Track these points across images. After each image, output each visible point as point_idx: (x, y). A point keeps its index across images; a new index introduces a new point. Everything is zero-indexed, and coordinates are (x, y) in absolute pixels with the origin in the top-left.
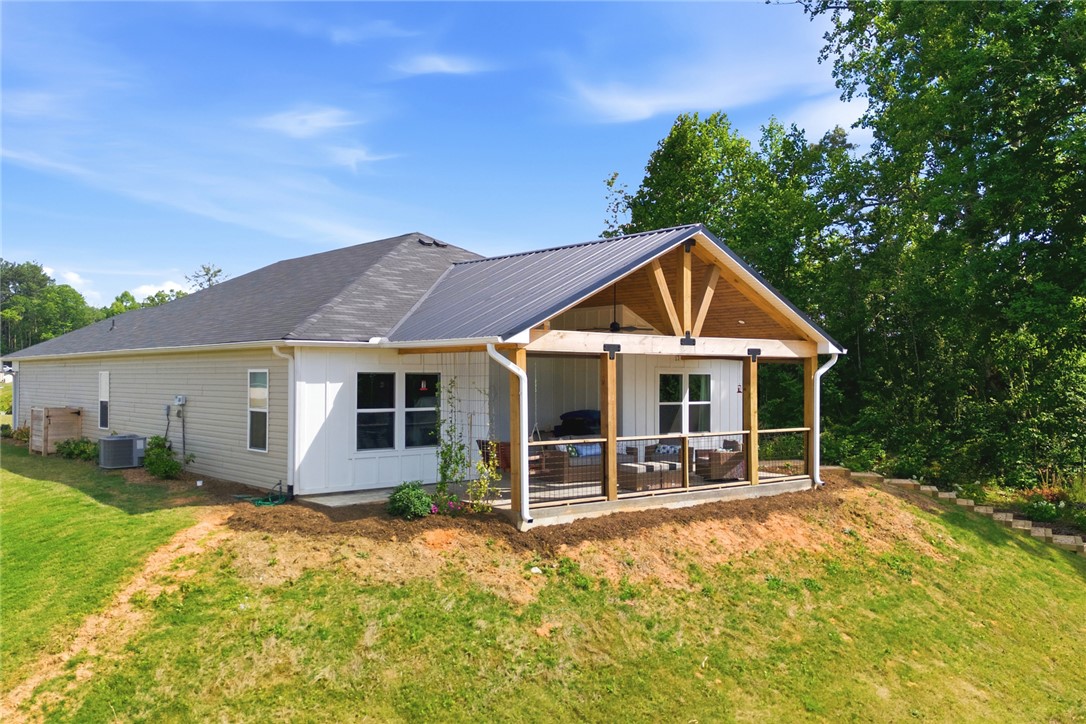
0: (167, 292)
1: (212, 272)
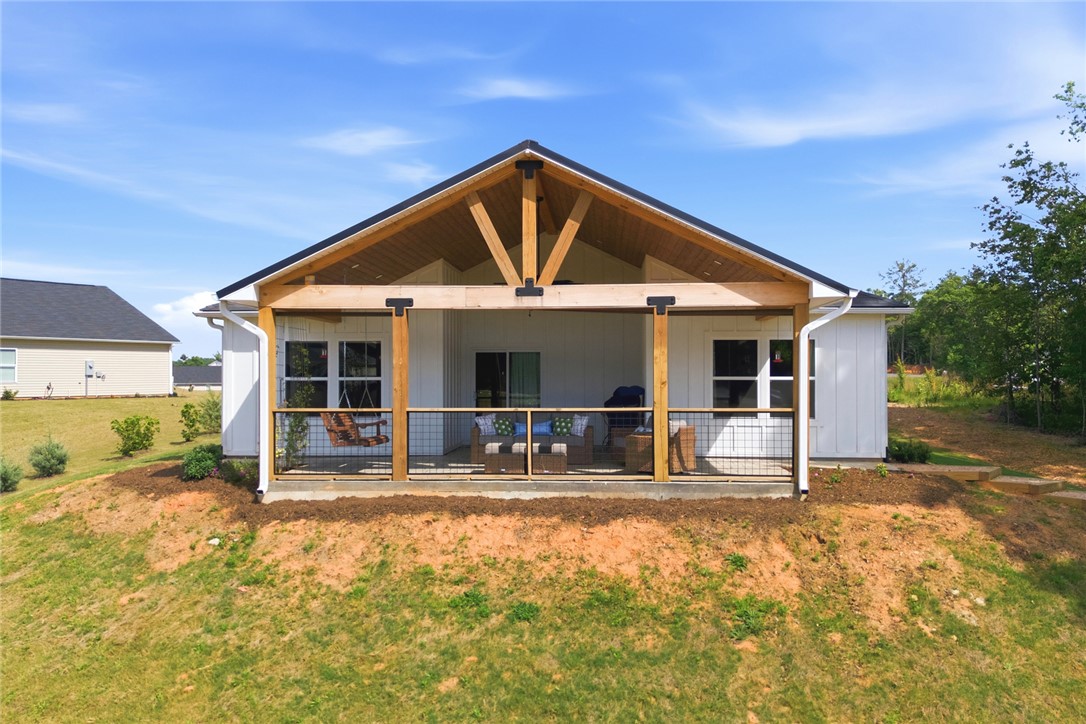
1: (906, 268)
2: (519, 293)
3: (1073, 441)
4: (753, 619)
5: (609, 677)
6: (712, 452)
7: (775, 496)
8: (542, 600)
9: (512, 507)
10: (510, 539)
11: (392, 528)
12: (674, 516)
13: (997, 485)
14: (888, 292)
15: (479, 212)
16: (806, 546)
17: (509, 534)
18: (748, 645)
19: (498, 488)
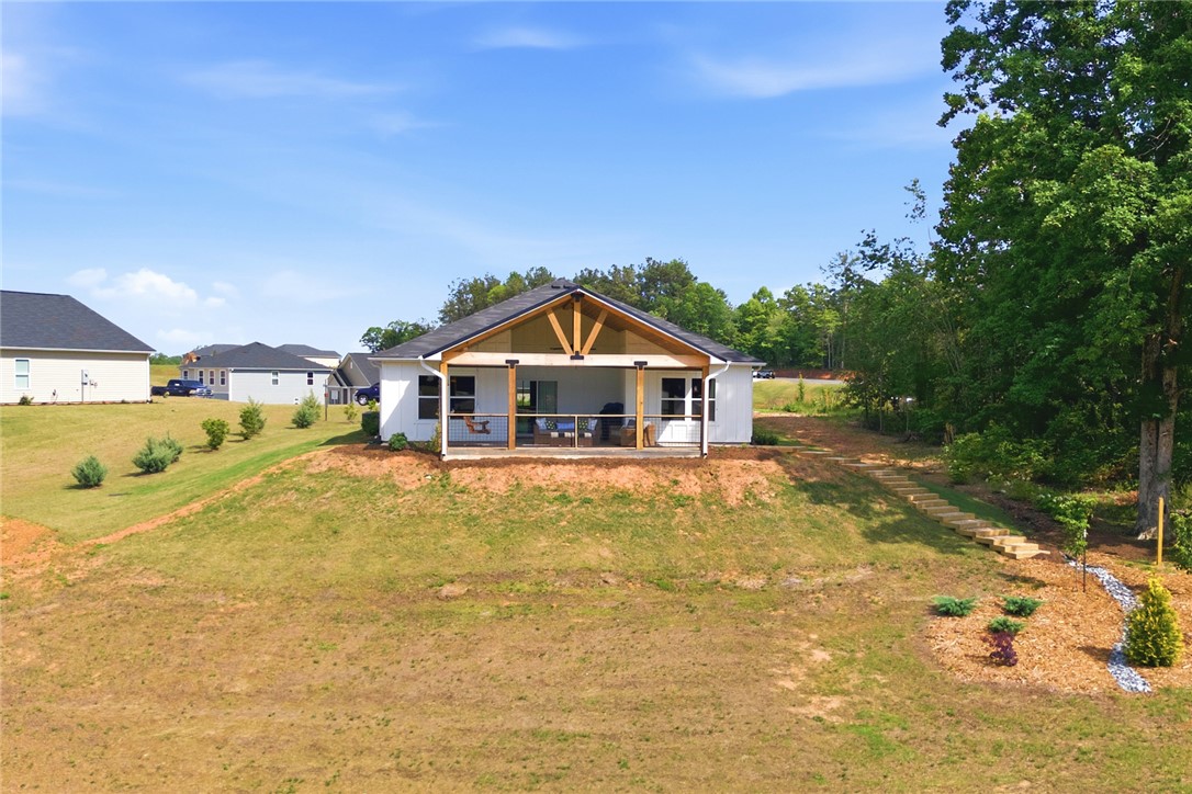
0: (805, 286)
2: (572, 358)
3: (896, 440)
4: (682, 502)
5: (626, 520)
6: (660, 440)
7: (692, 456)
8: (594, 496)
9: (570, 462)
10: (573, 474)
11: (515, 469)
12: (647, 465)
13: (803, 455)
14: (830, 288)
15: (552, 317)
16: (705, 476)
17: (572, 472)
18: (679, 510)
19: (561, 453)
